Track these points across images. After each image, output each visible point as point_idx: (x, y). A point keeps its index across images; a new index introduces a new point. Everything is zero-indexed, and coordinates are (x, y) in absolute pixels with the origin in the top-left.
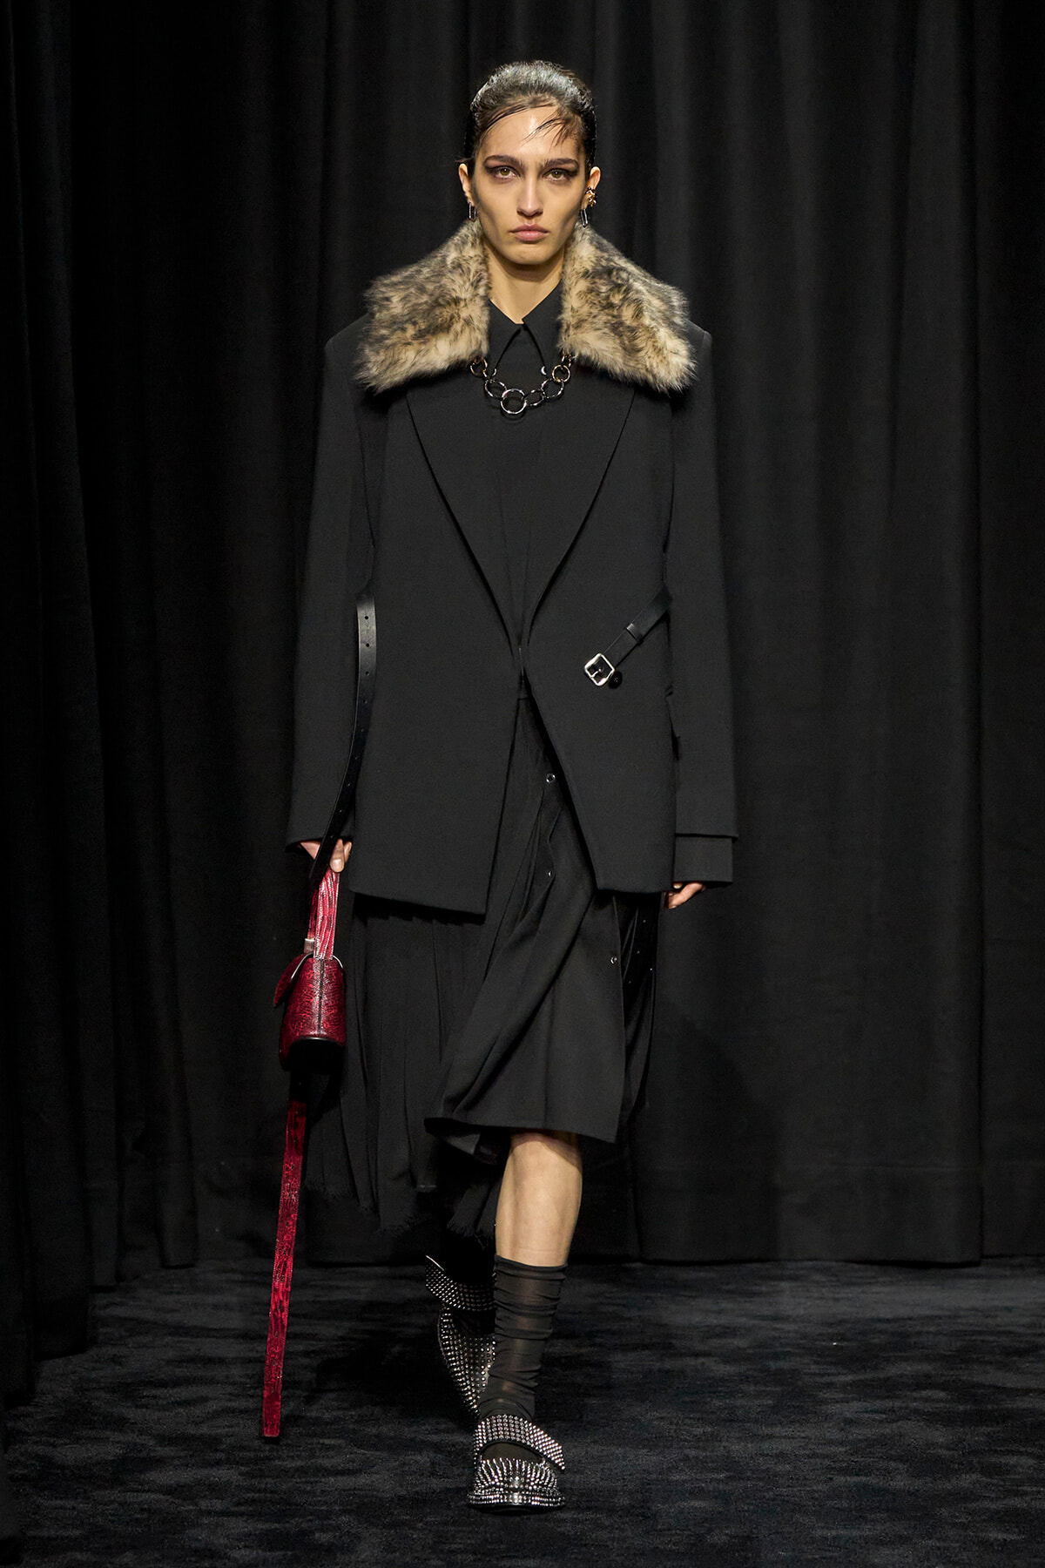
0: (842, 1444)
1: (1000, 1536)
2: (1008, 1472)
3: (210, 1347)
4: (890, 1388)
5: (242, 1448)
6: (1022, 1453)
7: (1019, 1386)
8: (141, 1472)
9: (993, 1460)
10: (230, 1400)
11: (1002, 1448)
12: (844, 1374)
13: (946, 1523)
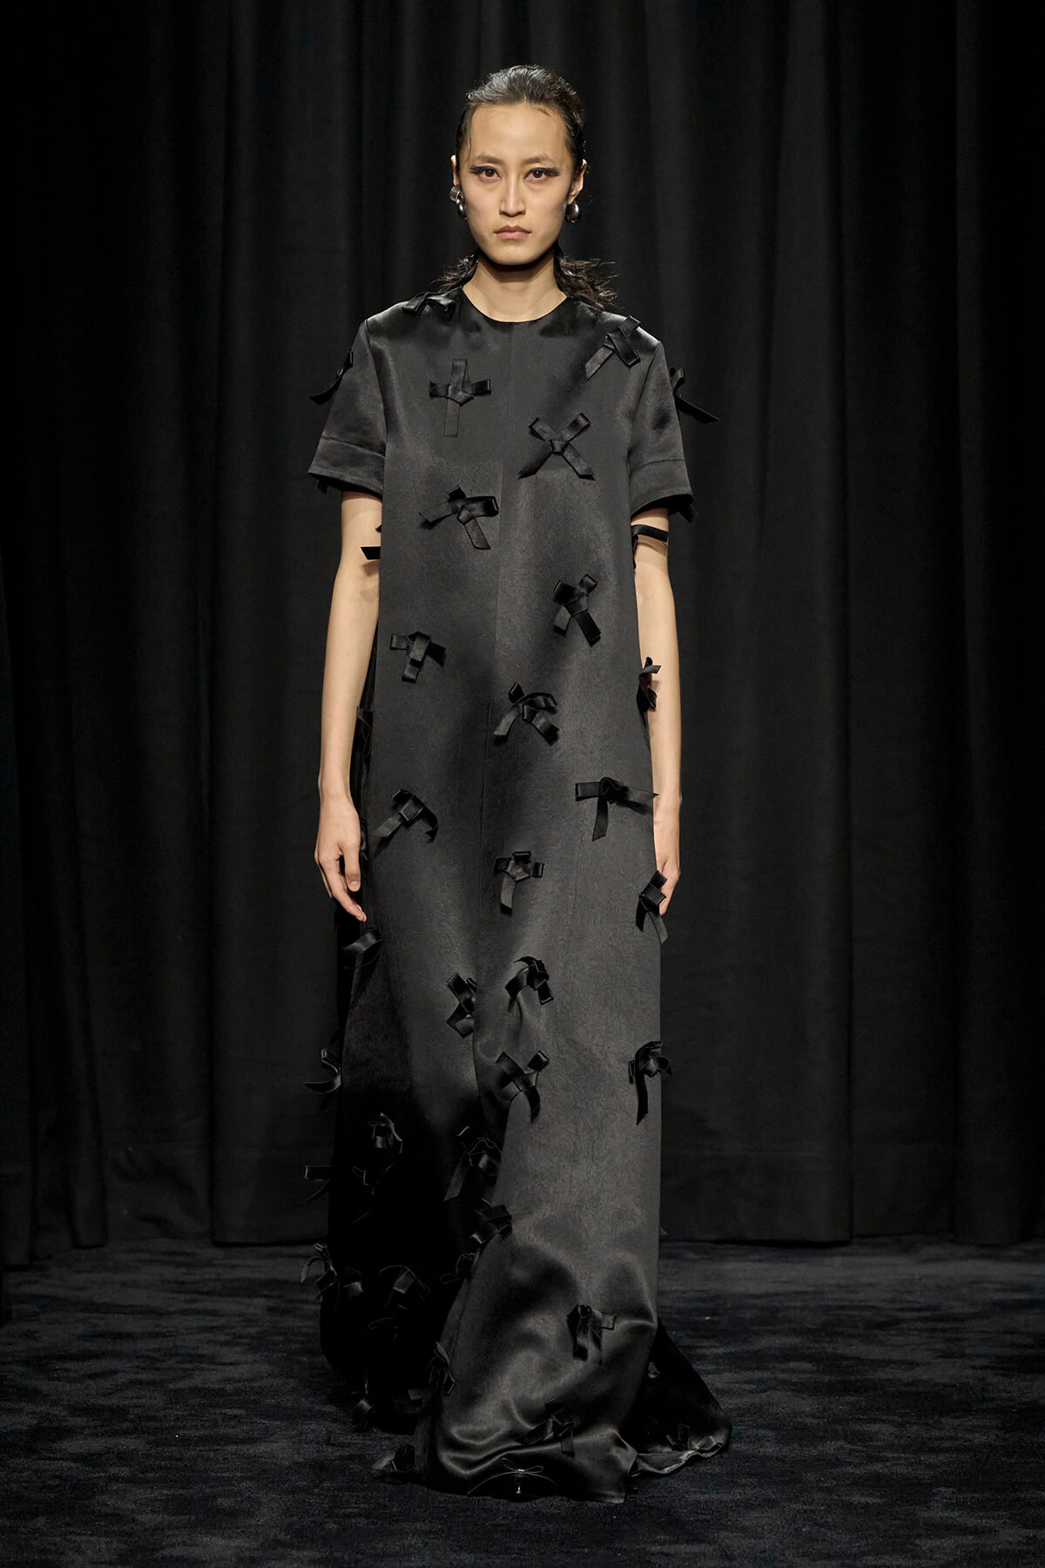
1: (863, 1500)
2: (871, 1439)
3: (115, 1322)
4: (759, 1359)
5: (149, 1418)
6: (883, 1422)
7: (881, 1357)
8: (53, 1441)
9: (857, 1427)
10: (138, 1373)
11: (865, 1417)
12: (718, 1347)
13: (812, 1488)
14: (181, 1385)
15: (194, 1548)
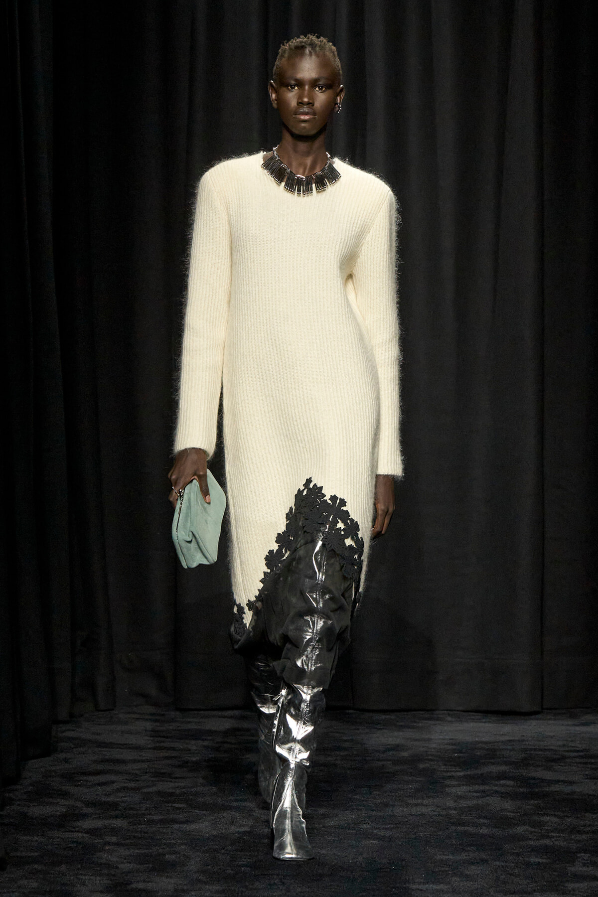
0: (455, 809)
1: (537, 860)
2: (544, 825)
3: (116, 754)
4: (483, 779)
5: (132, 809)
6: (552, 815)
7: (553, 778)
8: (74, 821)
9: (536, 818)
10: (126, 783)
11: (542, 812)
12: (459, 771)
13: (508, 853)
14: (150, 790)
15: (150, 883)
